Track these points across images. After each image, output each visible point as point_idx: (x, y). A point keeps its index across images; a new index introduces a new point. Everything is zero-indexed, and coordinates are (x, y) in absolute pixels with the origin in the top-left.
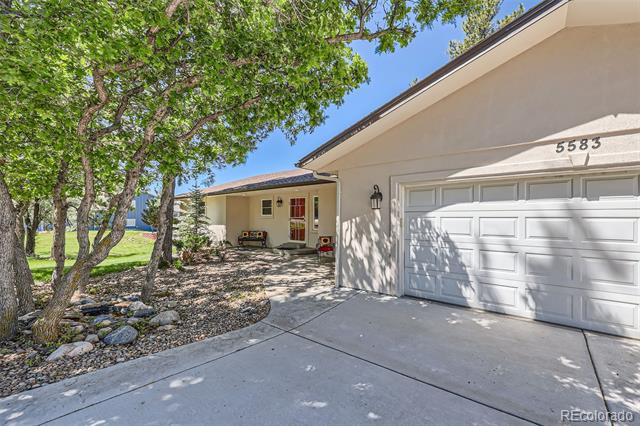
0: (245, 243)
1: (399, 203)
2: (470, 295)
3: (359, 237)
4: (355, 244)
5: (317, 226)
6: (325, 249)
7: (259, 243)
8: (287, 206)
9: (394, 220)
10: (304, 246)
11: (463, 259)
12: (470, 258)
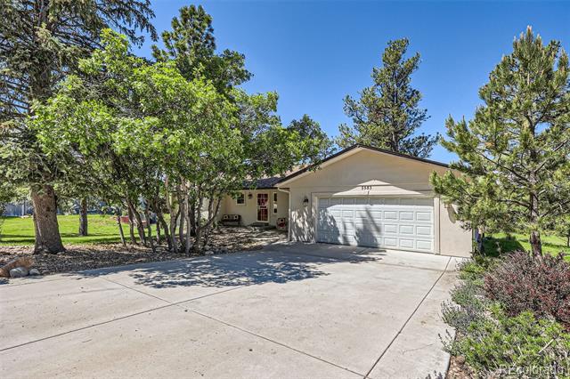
0: (225, 223)
1: (316, 203)
2: (340, 240)
3: (299, 217)
4: (298, 221)
5: (276, 211)
6: (281, 225)
7: (236, 223)
8: (255, 198)
9: (313, 211)
10: (267, 224)
11: (338, 226)
12: (340, 226)
